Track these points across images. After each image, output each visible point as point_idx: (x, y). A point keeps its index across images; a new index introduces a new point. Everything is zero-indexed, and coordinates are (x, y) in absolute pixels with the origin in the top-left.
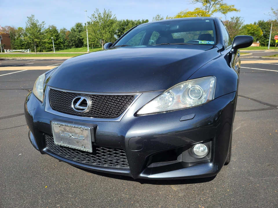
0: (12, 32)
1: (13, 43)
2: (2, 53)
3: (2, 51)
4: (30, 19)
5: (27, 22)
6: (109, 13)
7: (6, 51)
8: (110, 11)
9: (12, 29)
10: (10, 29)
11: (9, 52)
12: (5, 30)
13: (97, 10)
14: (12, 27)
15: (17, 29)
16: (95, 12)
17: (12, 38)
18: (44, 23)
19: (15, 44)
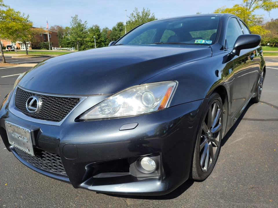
0: (60, 31)
1: (60, 41)
2: (50, 50)
3: (50, 49)
4: (75, 19)
5: (71, 22)
6: (148, 11)
7: (54, 49)
8: (149, 9)
9: (60, 29)
10: (58, 28)
11: (56, 49)
12: (54, 29)
13: (136, 9)
14: (60, 27)
15: (65, 28)
16: (134, 11)
17: (60, 37)
18: (86, 23)
19: (62, 42)
